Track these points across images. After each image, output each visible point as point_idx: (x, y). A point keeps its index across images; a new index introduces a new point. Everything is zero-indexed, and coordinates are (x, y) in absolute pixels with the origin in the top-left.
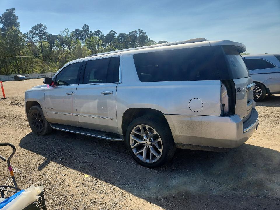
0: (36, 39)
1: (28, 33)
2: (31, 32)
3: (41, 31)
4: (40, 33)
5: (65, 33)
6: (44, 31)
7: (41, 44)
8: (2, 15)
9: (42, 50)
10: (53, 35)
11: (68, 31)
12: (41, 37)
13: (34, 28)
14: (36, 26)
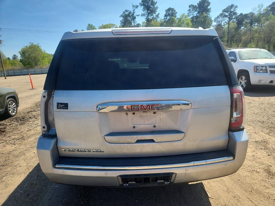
0: (225, 21)
1: (218, 16)
2: (221, 15)
3: (231, 12)
4: (229, 15)
5: (258, 9)
6: (234, 12)
7: (229, 26)
8: (198, 4)
9: (228, 33)
10: (244, 14)
11: (262, 7)
12: (230, 19)
13: (224, 11)
14: (227, 8)
